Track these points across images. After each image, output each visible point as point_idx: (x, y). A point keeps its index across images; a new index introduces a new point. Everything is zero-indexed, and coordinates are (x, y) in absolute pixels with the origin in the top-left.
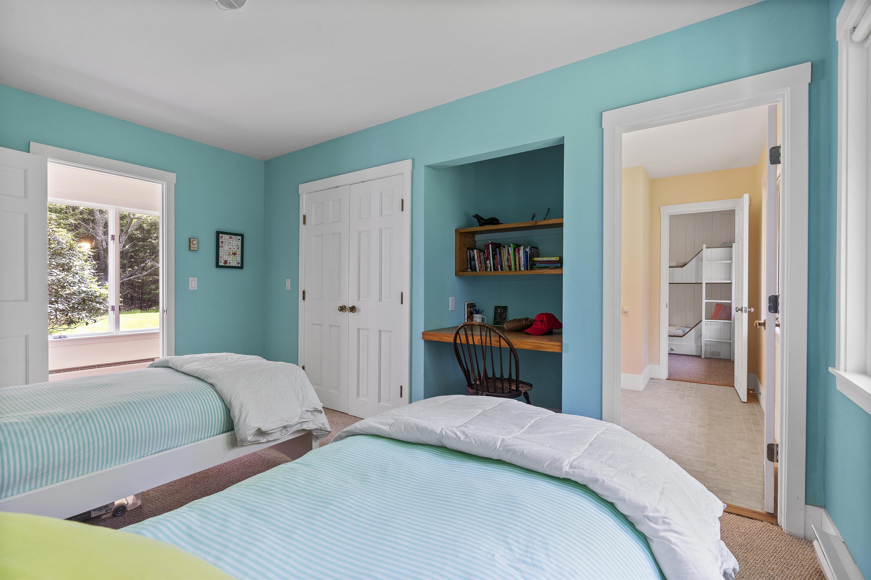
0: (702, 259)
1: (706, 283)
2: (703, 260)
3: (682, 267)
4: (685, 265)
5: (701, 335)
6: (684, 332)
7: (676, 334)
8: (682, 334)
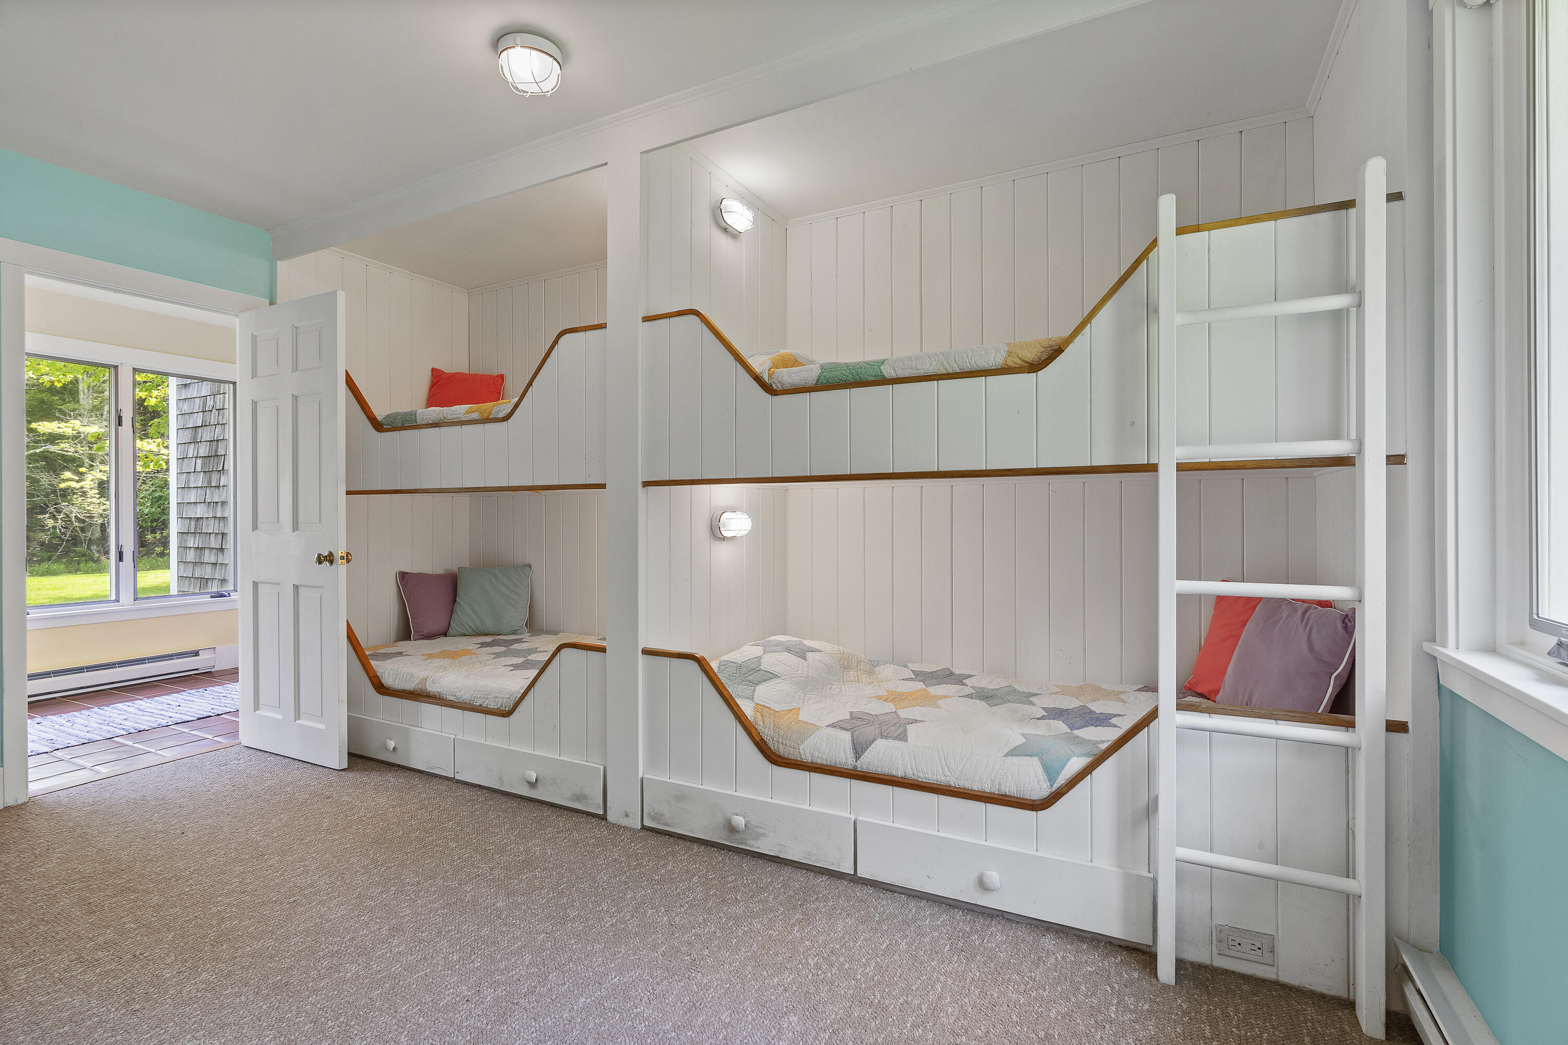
0: (1152, 310)
1: (1182, 468)
2: (1156, 311)
3: (1035, 367)
4: (1056, 352)
5: (1151, 809)
6: (1051, 772)
7: (1009, 788)
8: (1039, 789)
